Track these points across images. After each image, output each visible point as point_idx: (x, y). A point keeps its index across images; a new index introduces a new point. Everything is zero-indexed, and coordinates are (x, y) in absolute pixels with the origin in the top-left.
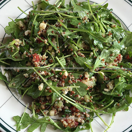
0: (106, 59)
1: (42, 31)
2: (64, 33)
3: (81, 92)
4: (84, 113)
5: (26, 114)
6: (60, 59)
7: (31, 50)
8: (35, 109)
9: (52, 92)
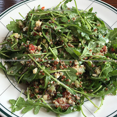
0: (93, 50)
1: (38, 27)
2: (56, 27)
3: (71, 77)
4: (75, 95)
5: (22, 98)
6: (52, 50)
7: (28, 42)
8: (30, 94)
9: (45, 75)
